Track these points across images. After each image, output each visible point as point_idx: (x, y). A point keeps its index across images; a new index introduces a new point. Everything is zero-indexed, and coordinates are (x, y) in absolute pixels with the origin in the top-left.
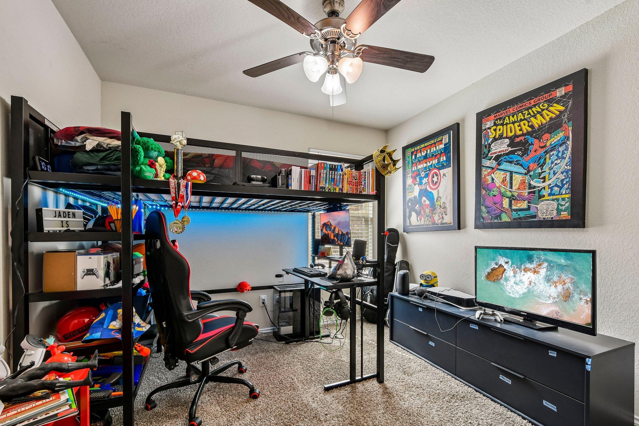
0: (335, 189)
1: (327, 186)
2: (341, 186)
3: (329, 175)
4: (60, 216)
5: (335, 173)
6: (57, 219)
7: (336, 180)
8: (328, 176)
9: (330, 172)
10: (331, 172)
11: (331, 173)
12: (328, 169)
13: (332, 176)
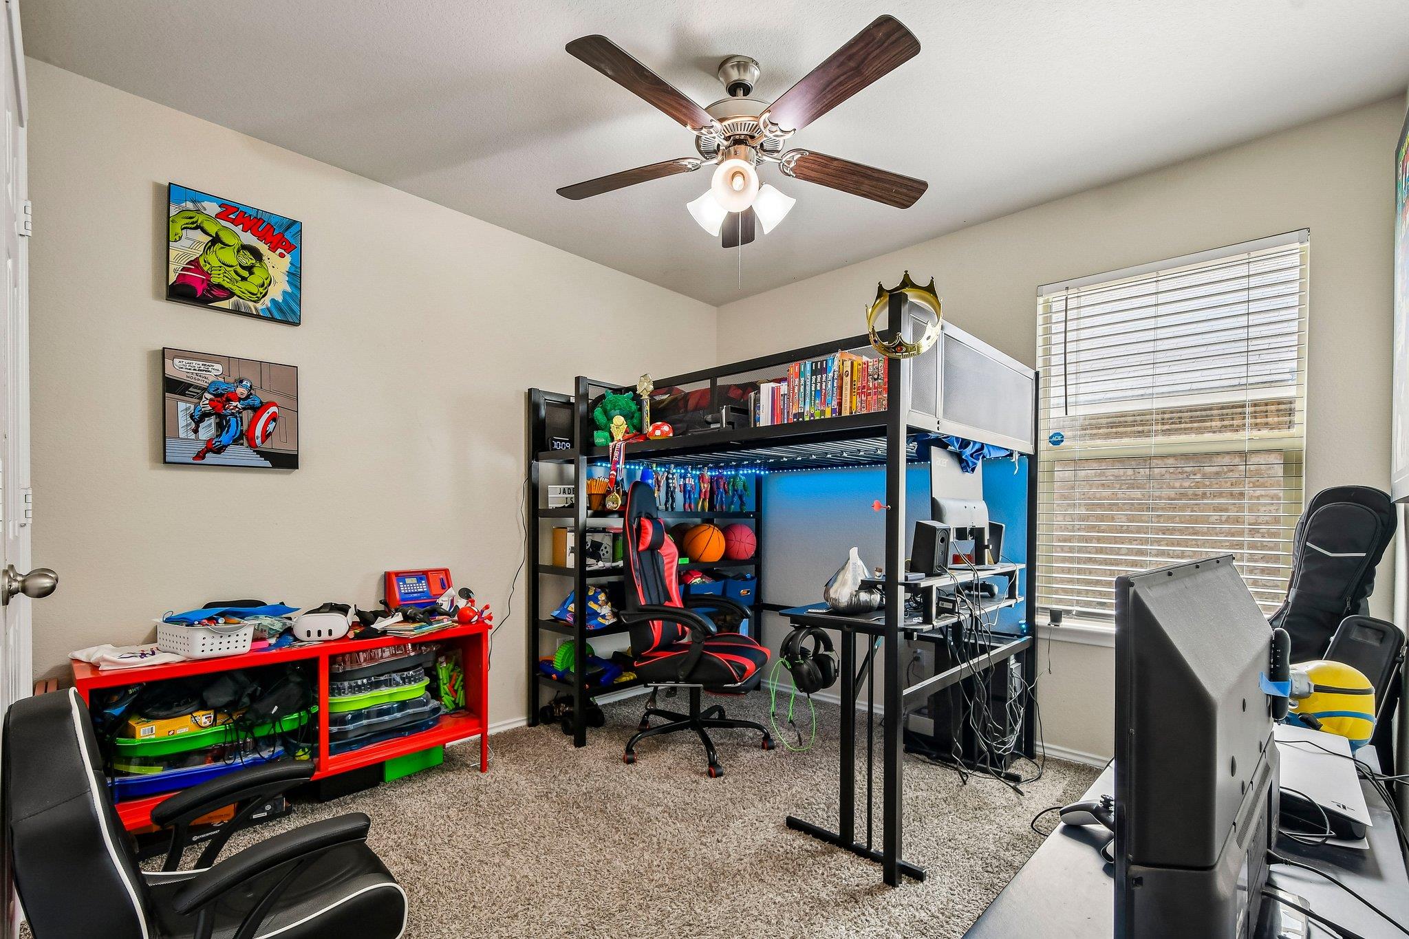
0: (823, 412)
1: (807, 408)
2: (835, 404)
3: (811, 386)
4: (564, 492)
5: (821, 378)
6: (561, 495)
7: (825, 393)
8: (808, 388)
9: (811, 378)
10: (814, 377)
11: (814, 380)
12: (809, 374)
13: (816, 387)
